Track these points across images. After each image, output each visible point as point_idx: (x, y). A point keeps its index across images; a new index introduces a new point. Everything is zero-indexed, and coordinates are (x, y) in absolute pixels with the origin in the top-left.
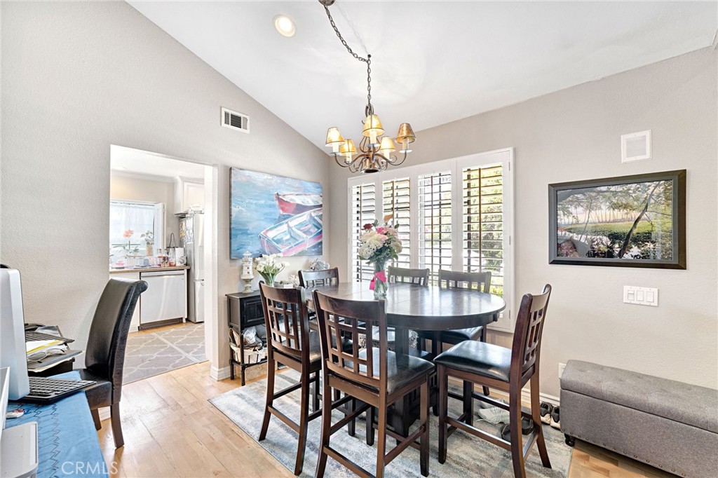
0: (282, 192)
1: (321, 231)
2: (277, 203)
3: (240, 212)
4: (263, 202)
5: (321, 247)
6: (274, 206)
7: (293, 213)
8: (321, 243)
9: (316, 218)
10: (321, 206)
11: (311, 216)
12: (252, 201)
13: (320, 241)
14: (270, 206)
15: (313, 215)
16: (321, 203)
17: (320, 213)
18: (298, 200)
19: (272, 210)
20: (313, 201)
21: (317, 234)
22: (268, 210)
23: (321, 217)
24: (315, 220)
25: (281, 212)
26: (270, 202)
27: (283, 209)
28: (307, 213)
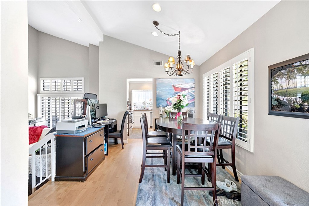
0: (175, 84)
1: (194, 98)
2: (173, 88)
3: (159, 92)
4: (167, 88)
5: (194, 104)
6: (172, 89)
7: (180, 91)
8: (194, 102)
9: (191, 92)
10: (194, 87)
11: (189, 92)
12: (163, 89)
13: (193, 101)
14: (170, 90)
15: (190, 91)
16: (194, 86)
17: (194, 90)
18: (183, 86)
19: (171, 91)
20: (190, 86)
21: (192, 99)
22: (169, 91)
23: (194, 92)
25: (175, 91)
26: (171, 88)
27: (175, 90)
28: (188, 90)
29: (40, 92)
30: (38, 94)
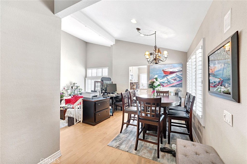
0: (164, 69)
1: (182, 79)
2: (163, 72)
3: (152, 76)
4: (158, 72)
5: (182, 85)
6: (162, 73)
7: (169, 74)
8: (182, 83)
9: (179, 75)
10: (182, 71)
11: (177, 75)
12: (155, 73)
13: (181, 83)
14: (160, 73)
15: (177, 74)
16: (182, 70)
17: (181, 73)
18: (171, 70)
19: (161, 74)
20: (177, 70)
21: (180, 80)
22: (160, 74)
23: (181, 75)
24: (178, 76)
25: (164, 74)
26: (161, 72)
27: (165, 74)
28: (176, 73)
29: (87, 77)
30: (86, 78)
